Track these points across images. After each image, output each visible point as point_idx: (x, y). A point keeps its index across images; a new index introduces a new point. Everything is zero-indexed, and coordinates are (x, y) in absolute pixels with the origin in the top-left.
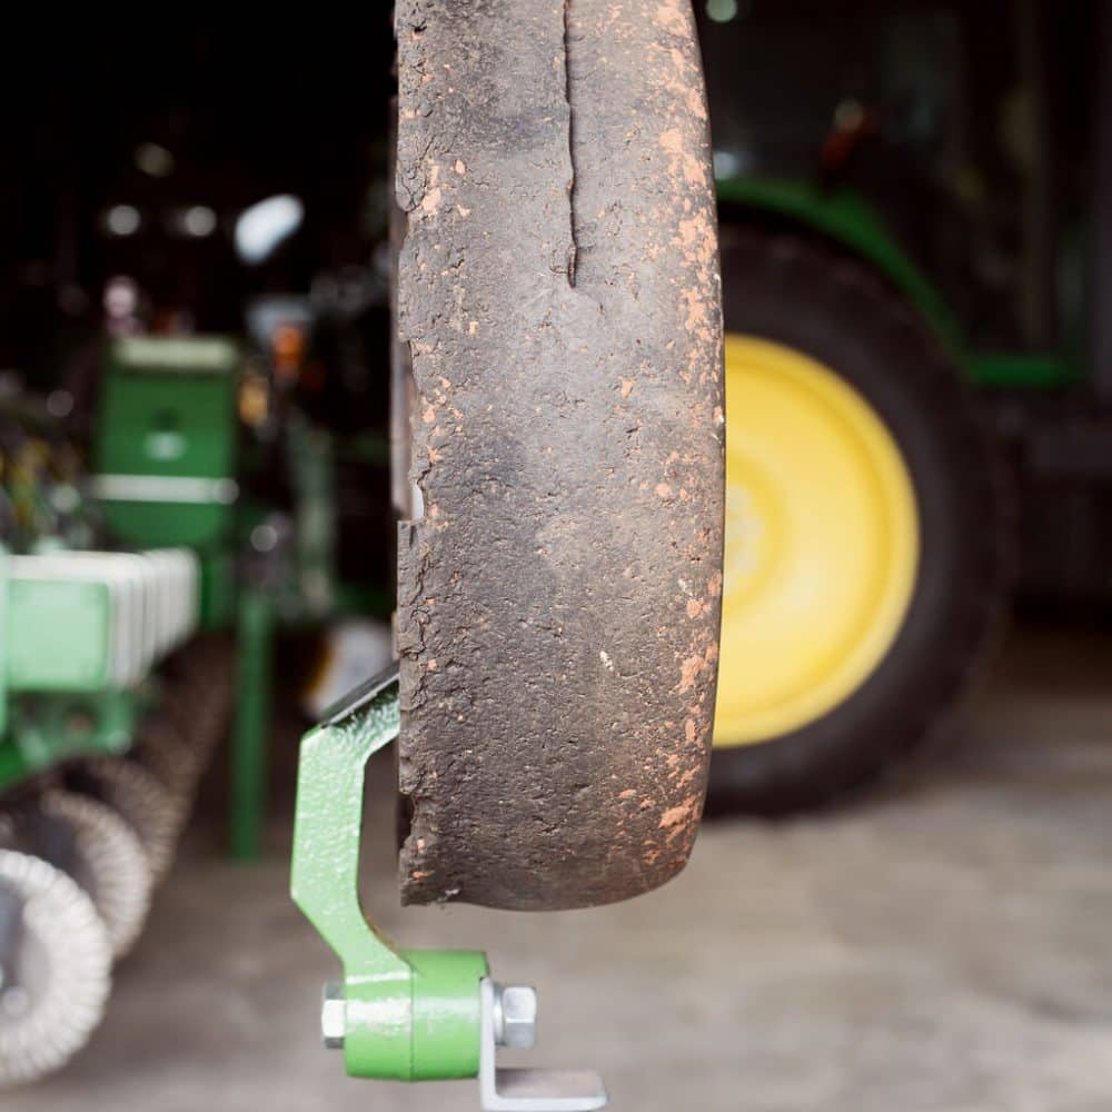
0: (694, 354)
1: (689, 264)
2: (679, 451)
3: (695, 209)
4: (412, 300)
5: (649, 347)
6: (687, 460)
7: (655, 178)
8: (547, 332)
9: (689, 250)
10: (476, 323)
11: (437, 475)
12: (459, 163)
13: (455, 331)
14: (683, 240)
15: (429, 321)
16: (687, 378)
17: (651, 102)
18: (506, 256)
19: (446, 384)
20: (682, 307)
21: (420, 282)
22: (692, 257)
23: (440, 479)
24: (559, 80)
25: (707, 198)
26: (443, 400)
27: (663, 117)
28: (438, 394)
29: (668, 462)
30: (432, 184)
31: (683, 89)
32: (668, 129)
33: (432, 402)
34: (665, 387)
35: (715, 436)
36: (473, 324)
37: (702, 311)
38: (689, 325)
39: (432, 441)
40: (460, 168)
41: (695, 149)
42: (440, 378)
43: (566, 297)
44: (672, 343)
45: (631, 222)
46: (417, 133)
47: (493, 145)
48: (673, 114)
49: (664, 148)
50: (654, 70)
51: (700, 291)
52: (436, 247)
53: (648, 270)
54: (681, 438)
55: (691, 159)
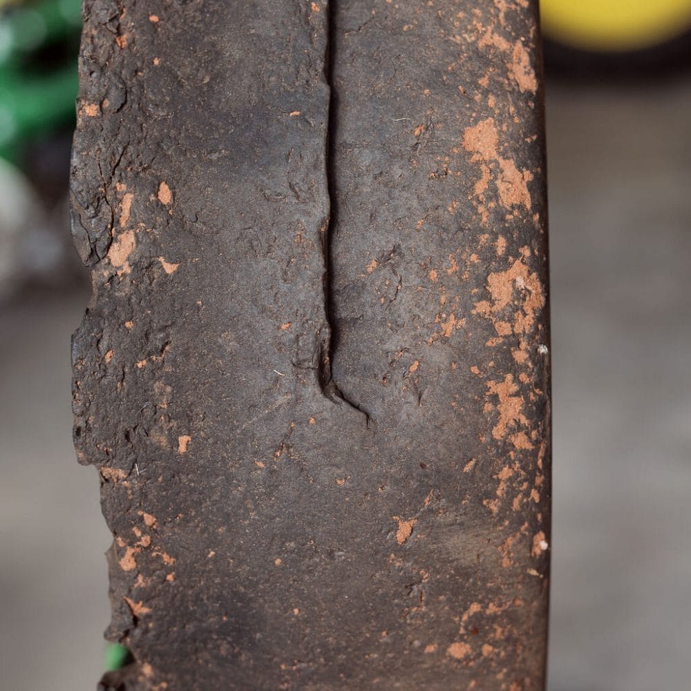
0: (506, 473)
1: (501, 340)
2: (480, 602)
3: (512, 251)
4: (93, 409)
5: (438, 472)
6: (492, 609)
7: (453, 206)
8: (288, 456)
9: (502, 319)
10: (189, 438)
11: (146, 631)
12: (164, 188)
13: (159, 448)
14: (492, 303)
15: (121, 435)
16: (494, 507)
17: (454, 73)
18: (229, 342)
19: (149, 520)
20: (488, 407)
21: (104, 381)
22: (504, 328)
23: (151, 635)
24: (317, 45)
25: (533, 228)
26: (145, 541)
27: (471, 100)
28: (138, 534)
29: (465, 617)
30: (123, 224)
31: (503, 45)
32: (476, 122)
33: (131, 544)
34: (461, 524)
35: (534, 572)
36: (184, 440)
37: (519, 408)
38: (498, 432)
39: (134, 593)
40: (165, 195)
41: (516, 151)
42: (140, 513)
43: (314, 407)
44: (472, 463)
45: (414, 280)
46: (100, 142)
47: (214, 156)
48: (486, 93)
49: (470, 154)
50: (461, 15)
51: (516, 380)
52: (128, 324)
53: (439, 357)
54: (484, 585)
55: (509, 168)
